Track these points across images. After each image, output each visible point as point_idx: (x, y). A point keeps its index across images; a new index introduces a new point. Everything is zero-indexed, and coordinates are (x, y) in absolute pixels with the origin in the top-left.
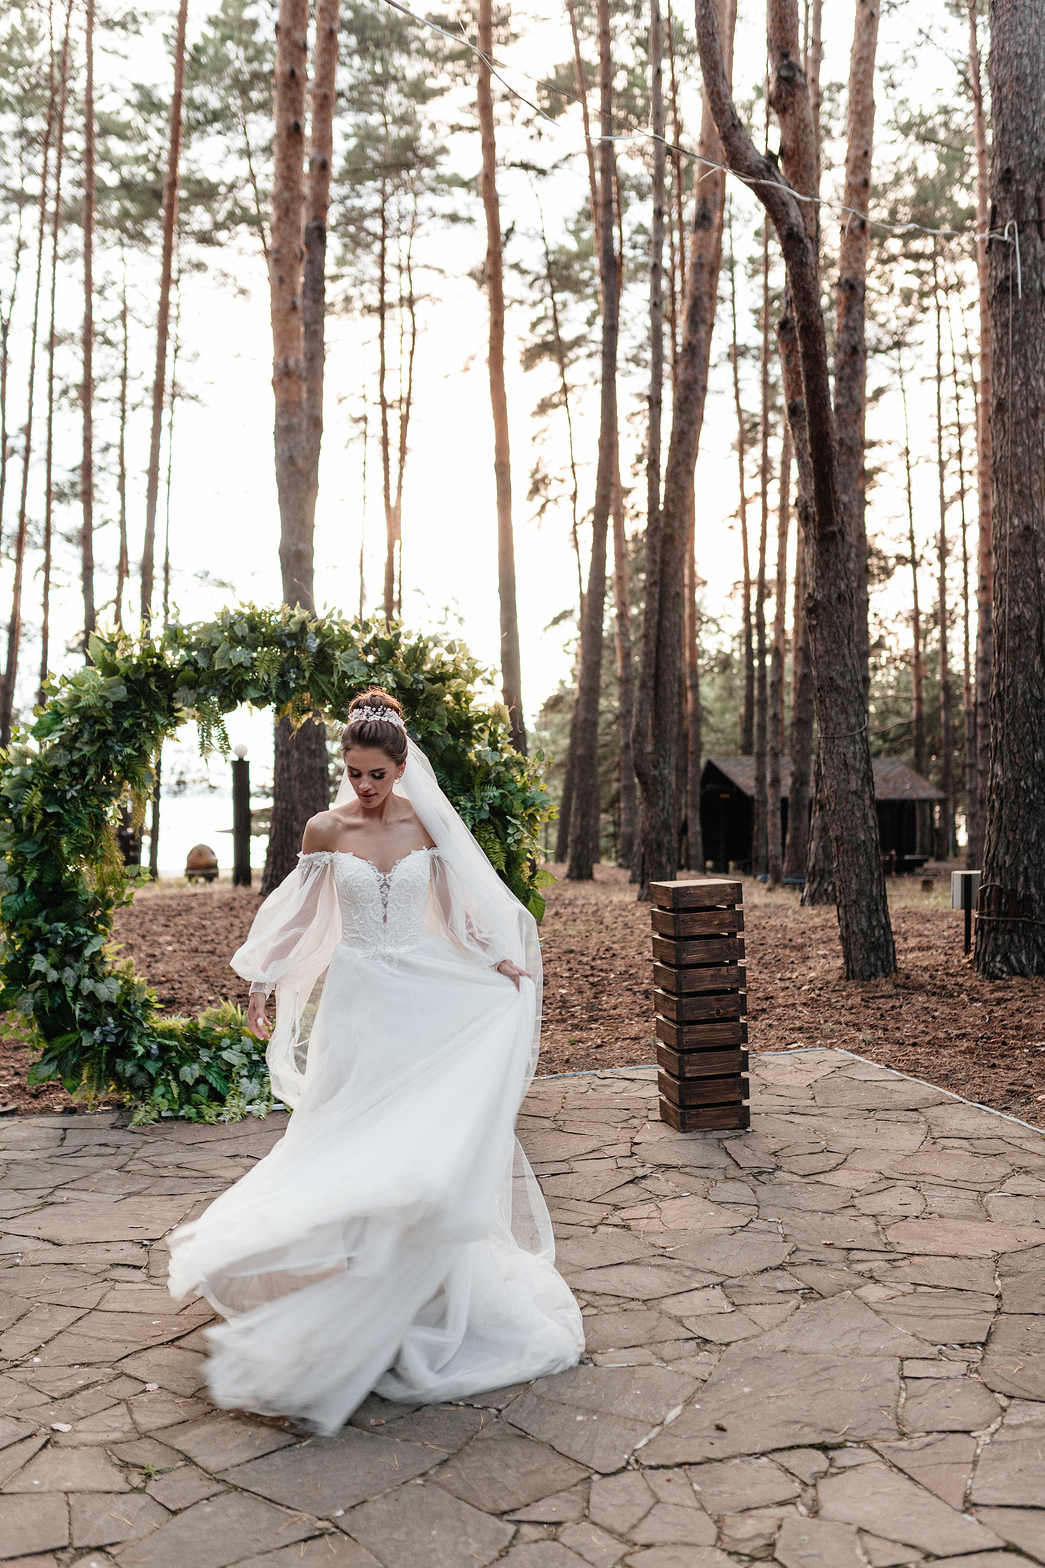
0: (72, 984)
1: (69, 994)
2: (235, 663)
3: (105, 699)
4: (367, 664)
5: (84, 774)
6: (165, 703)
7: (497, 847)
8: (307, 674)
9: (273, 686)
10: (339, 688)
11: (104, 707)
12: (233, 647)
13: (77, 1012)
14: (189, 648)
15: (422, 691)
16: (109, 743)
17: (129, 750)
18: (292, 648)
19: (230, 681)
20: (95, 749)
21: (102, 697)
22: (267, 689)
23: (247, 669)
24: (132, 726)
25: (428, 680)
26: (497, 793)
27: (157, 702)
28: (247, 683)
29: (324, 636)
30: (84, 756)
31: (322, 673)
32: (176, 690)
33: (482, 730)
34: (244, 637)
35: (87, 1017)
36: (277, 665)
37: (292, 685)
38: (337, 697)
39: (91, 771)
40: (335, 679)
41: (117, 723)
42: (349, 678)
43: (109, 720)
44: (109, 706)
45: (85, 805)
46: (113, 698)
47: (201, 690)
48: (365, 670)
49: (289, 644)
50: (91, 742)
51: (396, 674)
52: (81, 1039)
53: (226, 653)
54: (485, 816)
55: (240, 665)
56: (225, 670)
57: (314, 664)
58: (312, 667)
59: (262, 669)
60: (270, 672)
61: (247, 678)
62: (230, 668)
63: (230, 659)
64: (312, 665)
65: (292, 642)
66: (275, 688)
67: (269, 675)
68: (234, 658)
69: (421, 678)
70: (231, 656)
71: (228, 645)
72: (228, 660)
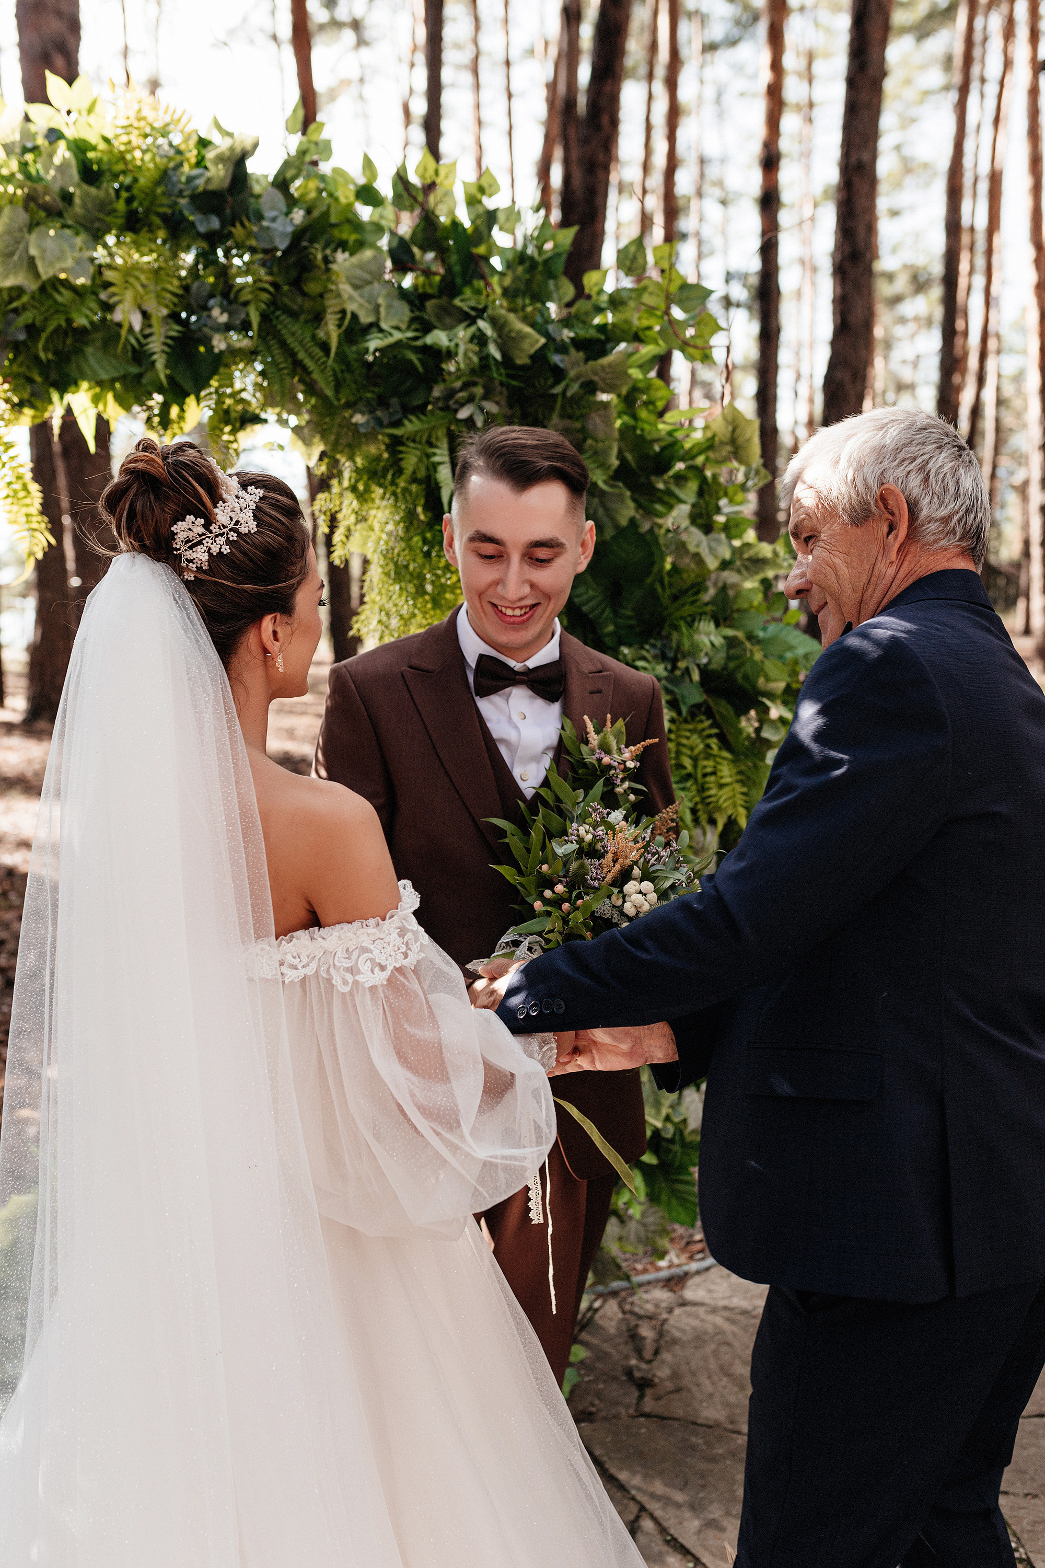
2: (46, 272)
4: (403, 294)
7: (726, 772)
8: (255, 319)
9: (156, 345)
10: (341, 357)
12: (34, 224)
15: (559, 374)
18: (209, 237)
19: (33, 329)
22: (140, 355)
23: (79, 294)
25: (578, 343)
26: (718, 641)
28: (82, 335)
31: (296, 315)
33: (680, 479)
34: (66, 198)
36: (168, 283)
38: (337, 384)
40: (332, 331)
42: (367, 331)
48: (404, 312)
49: (199, 223)
51: (494, 322)
53: (17, 238)
54: (696, 696)
55: (59, 281)
56: (18, 291)
57: (271, 289)
58: (265, 296)
59: (129, 296)
60: (151, 305)
61: (81, 321)
62: (32, 286)
63: (32, 260)
64: (264, 290)
65: (208, 221)
66: (163, 351)
67: (145, 315)
68: (43, 259)
69: (558, 338)
70: (33, 251)
71: (23, 217)
72: (25, 263)
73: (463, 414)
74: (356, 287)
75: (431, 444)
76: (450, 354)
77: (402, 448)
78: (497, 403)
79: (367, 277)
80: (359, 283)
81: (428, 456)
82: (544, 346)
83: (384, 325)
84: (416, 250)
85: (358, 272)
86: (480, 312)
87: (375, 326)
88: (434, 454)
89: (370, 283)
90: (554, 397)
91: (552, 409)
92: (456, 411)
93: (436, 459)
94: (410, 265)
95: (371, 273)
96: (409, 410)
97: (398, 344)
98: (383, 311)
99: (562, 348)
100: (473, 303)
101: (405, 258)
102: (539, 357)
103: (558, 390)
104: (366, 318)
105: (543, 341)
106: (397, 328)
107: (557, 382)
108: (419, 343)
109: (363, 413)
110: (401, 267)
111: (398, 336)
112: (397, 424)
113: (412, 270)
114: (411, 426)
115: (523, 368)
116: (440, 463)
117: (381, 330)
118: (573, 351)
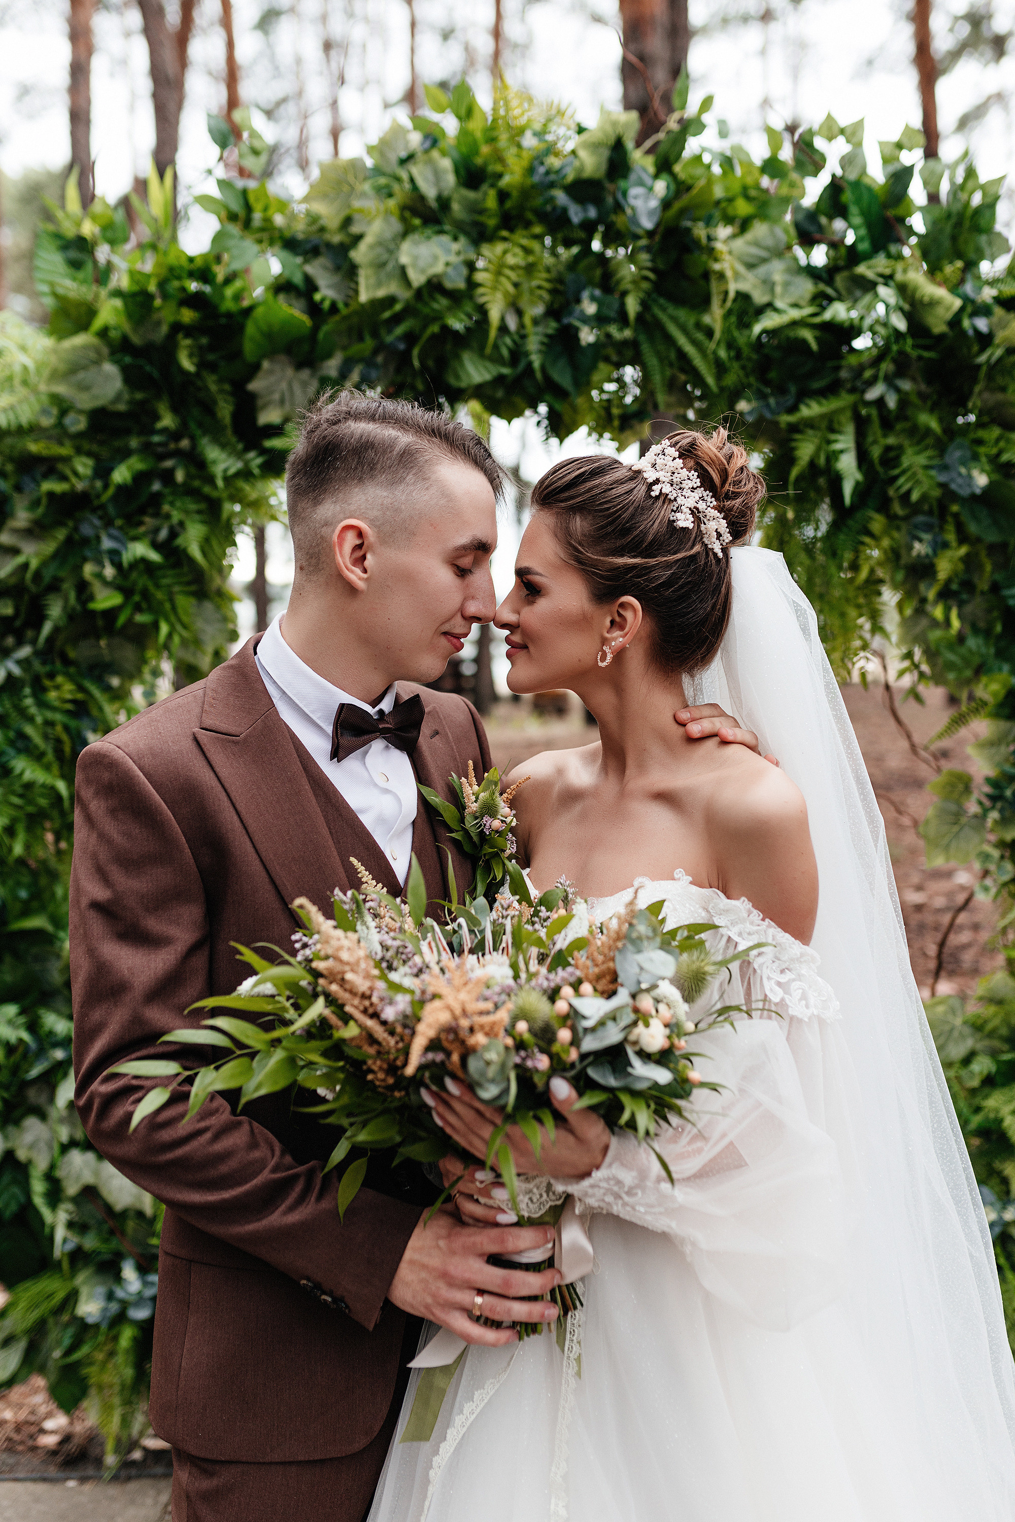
0: (41, 1164)
1: (38, 1187)
2: (417, 279)
3: (63, 407)
4: (811, 272)
5: (37, 617)
6: (225, 410)
8: (632, 307)
9: (533, 345)
10: (728, 341)
11: (60, 432)
12: (407, 231)
13: (60, 1233)
14: (290, 244)
15: (985, 340)
16: (86, 530)
17: (140, 549)
18: (589, 228)
19: (410, 338)
20: (49, 547)
21: (56, 399)
22: (517, 355)
23: (456, 297)
24: (141, 478)
25: (1006, 303)
27: (209, 408)
28: (460, 341)
29: (681, 188)
30: (25, 566)
31: (679, 300)
32: (254, 369)
34: (444, 203)
35: (90, 1242)
36: (540, 279)
37: (587, 336)
38: (720, 369)
39: (55, 610)
40: (716, 315)
41: (103, 472)
42: (760, 311)
43: (84, 466)
44: (77, 423)
45: (42, 704)
46: (86, 402)
47: (332, 366)
48: (807, 287)
49: (576, 214)
50: (37, 530)
51: (903, 289)
52: (72, 1297)
53: (390, 247)
55: (434, 286)
56: (390, 301)
57: (651, 275)
58: (645, 285)
59: (499, 296)
60: (523, 303)
61: (457, 324)
62: (404, 295)
63: (403, 270)
64: (646, 278)
65: (585, 210)
66: (540, 352)
67: (520, 313)
68: (414, 265)
69: (979, 299)
70: (404, 259)
71: (396, 226)
72: (398, 272)
73: (872, 394)
74: (751, 266)
75: (832, 430)
76: (853, 331)
77: (798, 436)
78: (914, 379)
79: (764, 254)
80: (752, 260)
81: (829, 442)
82: (962, 309)
83: (779, 304)
84: (823, 220)
85: (754, 251)
86: (888, 279)
87: (770, 306)
88: (836, 441)
89: (764, 260)
90: (979, 367)
91: (974, 380)
92: (863, 392)
93: (838, 446)
94: (817, 236)
95: (767, 249)
96: (804, 395)
97: (794, 324)
98: (778, 289)
99: (984, 310)
100: (880, 270)
101: (812, 228)
102: (955, 322)
103: (983, 358)
104: (759, 298)
105: (958, 303)
106: (795, 305)
107: (982, 350)
108: (817, 320)
109: (749, 401)
110: (808, 240)
111: (795, 314)
112: (793, 409)
113: (818, 242)
114: (811, 410)
115: (942, 337)
116: (842, 451)
117: (776, 310)
118: (999, 311)
